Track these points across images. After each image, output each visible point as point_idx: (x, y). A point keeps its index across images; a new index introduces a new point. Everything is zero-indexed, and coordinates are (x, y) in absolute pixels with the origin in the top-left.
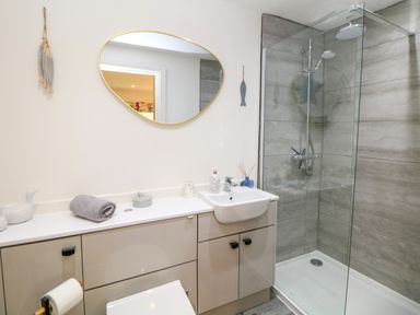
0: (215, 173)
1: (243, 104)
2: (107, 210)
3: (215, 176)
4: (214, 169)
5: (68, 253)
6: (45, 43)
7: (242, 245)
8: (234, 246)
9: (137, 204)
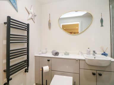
0: (89, 48)
1: (102, 26)
2: (57, 54)
3: (88, 49)
4: (88, 47)
5: (48, 61)
6: (50, 20)
7: (98, 75)
8: (94, 74)
9: (65, 54)
